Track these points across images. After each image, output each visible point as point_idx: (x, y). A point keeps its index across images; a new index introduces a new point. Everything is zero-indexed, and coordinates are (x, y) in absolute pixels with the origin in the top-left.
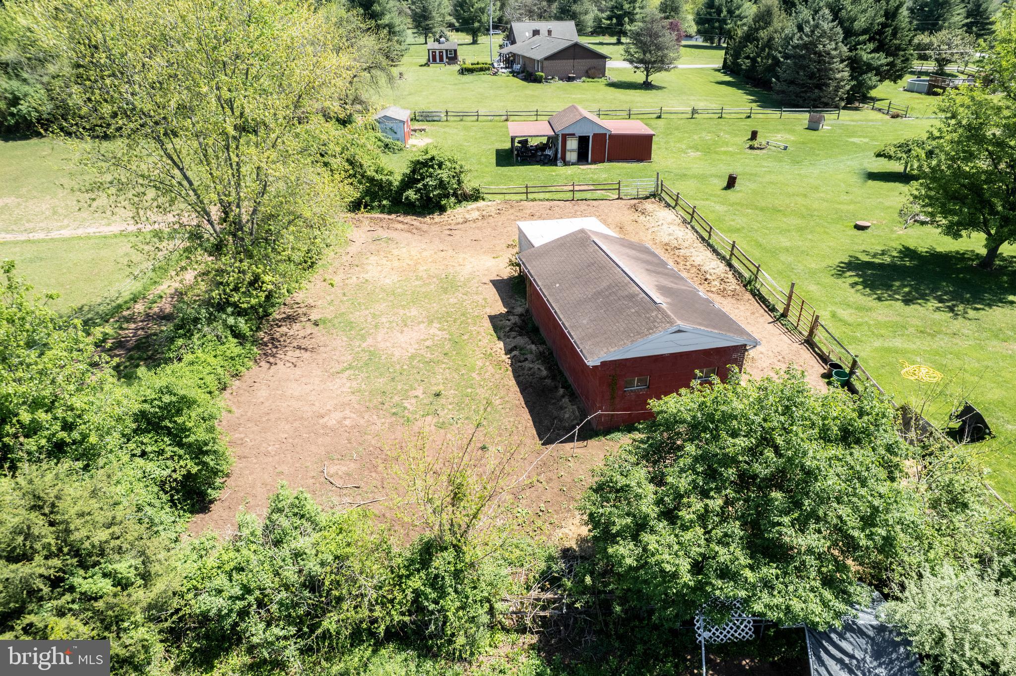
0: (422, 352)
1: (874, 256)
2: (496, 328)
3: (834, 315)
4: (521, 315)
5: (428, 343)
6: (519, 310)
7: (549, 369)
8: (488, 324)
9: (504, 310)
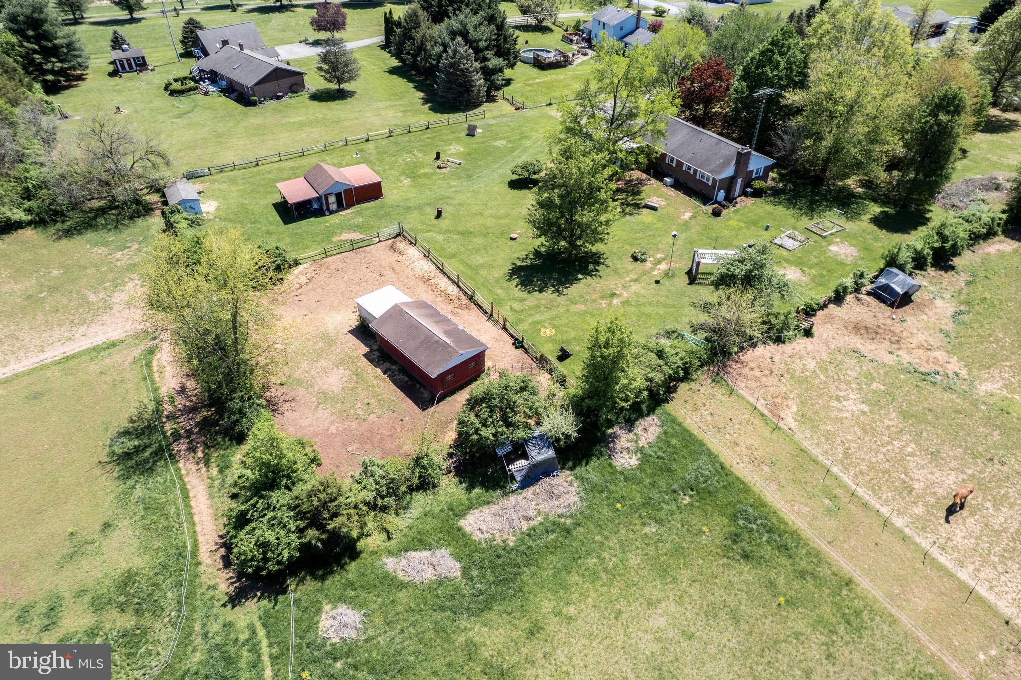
0: (346, 385)
1: (523, 260)
2: (371, 361)
3: (511, 308)
4: (378, 350)
5: (345, 379)
6: (376, 347)
7: (407, 376)
8: (365, 360)
9: (368, 350)
